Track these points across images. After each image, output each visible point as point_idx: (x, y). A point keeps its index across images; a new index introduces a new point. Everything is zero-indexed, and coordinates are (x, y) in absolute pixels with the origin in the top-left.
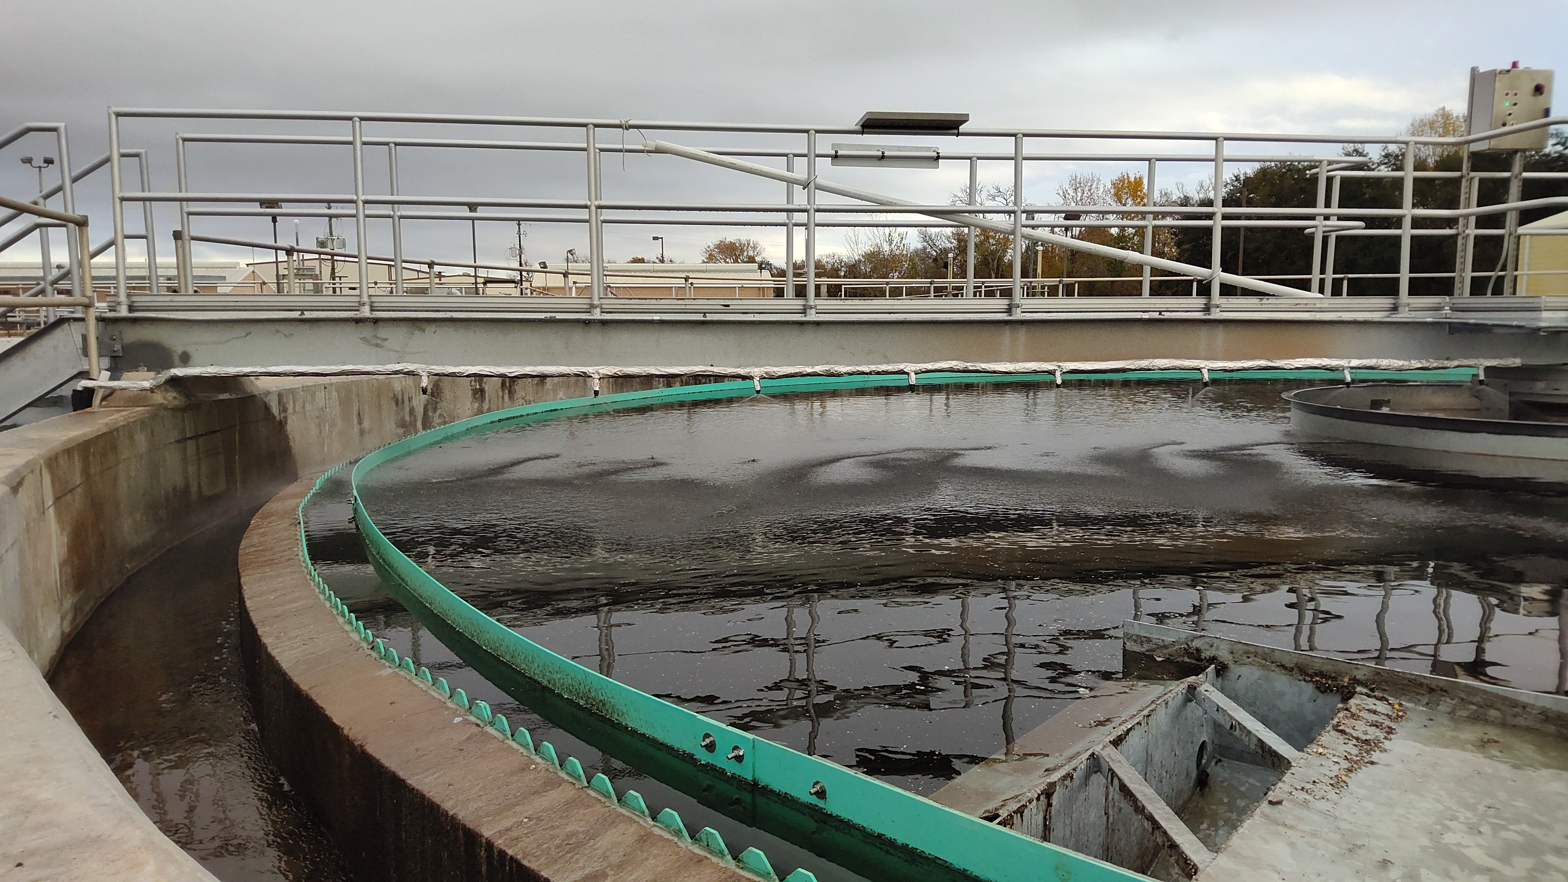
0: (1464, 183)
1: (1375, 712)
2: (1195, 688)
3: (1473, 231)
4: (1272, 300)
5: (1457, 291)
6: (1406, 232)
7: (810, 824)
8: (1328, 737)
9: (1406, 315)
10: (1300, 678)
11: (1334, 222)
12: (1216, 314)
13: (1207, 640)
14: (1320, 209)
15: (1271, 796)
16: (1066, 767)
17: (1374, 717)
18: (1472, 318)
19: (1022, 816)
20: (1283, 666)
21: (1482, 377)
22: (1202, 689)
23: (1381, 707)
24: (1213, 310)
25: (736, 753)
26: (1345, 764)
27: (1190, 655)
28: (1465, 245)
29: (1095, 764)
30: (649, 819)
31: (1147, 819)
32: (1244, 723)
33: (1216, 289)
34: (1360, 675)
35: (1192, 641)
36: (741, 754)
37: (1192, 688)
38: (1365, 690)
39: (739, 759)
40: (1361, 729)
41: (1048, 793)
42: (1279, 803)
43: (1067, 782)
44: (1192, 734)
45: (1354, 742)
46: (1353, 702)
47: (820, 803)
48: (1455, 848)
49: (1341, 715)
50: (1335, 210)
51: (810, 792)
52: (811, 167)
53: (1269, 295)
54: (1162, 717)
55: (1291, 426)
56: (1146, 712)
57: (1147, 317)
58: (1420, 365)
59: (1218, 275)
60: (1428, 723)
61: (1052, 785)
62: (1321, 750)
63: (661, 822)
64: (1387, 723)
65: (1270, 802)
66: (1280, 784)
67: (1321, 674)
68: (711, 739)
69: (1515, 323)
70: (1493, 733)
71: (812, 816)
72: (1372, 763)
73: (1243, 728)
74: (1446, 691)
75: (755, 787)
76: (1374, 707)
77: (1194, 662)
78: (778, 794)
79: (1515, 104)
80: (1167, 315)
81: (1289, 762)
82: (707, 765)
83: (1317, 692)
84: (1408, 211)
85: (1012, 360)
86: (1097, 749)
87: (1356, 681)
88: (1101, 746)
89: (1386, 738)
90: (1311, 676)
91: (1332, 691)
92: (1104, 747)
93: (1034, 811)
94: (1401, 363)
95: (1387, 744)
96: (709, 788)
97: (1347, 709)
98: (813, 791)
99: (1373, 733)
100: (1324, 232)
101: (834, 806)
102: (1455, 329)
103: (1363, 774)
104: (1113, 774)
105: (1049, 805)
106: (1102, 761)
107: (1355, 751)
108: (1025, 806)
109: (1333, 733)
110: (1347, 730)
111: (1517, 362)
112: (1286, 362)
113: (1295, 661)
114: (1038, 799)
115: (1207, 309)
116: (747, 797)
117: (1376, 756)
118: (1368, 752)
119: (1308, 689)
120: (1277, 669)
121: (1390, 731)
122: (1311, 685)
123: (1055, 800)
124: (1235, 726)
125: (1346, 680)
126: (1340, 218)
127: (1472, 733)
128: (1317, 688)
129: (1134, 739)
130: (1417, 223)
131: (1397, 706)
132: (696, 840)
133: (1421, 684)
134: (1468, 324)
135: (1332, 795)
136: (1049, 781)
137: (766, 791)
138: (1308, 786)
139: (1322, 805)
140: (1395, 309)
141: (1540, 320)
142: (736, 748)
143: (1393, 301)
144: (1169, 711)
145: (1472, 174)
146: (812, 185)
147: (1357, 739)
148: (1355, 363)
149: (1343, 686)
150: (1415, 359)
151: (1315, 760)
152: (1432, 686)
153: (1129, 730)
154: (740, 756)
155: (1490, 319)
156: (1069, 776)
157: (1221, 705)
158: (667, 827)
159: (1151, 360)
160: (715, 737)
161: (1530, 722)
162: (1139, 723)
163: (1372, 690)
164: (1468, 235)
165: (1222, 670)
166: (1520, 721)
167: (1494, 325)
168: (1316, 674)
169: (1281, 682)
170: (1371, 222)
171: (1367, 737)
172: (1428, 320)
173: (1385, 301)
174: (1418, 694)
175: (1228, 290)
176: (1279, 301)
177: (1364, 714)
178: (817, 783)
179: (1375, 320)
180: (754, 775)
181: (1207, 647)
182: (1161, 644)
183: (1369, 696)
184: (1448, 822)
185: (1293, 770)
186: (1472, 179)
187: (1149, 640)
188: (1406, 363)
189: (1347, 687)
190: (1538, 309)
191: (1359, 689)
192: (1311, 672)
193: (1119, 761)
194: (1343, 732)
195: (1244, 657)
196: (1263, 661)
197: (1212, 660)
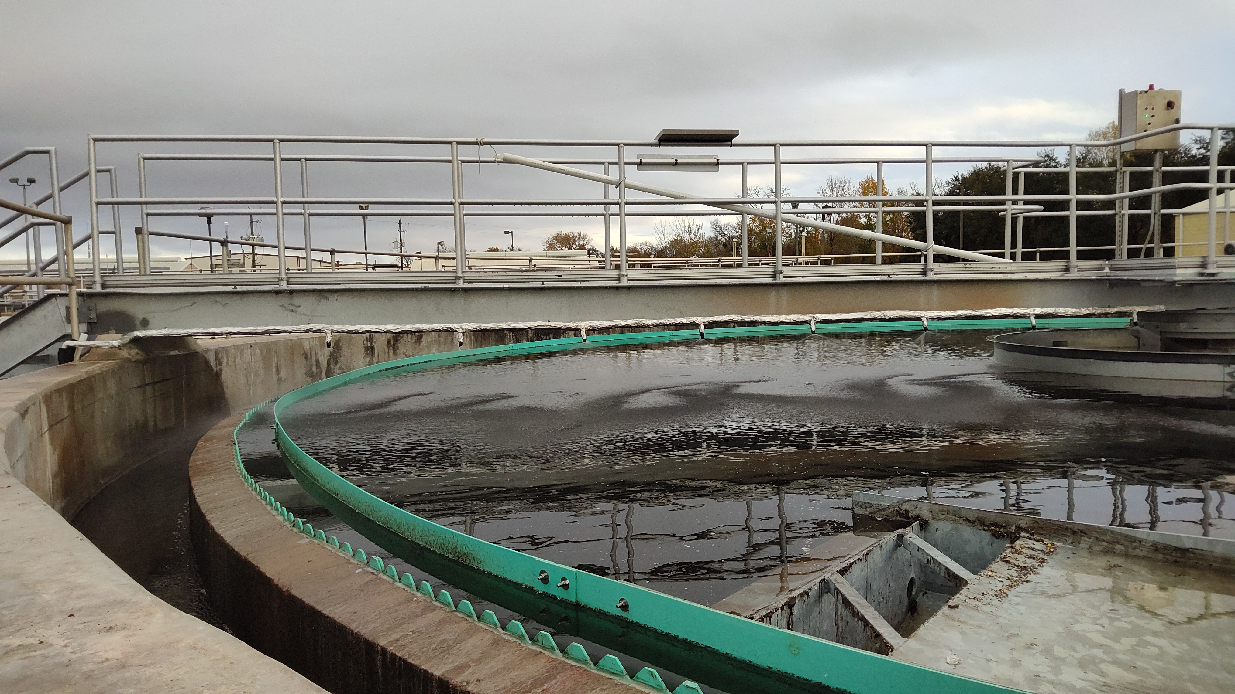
0: (1119, 176)
1: (1033, 549)
2: (904, 536)
3: (1127, 212)
4: (973, 265)
5: (1116, 256)
6: (1073, 213)
7: (618, 629)
8: (997, 566)
9: (1075, 274)
10: (981, 528)
11: (1021, 206)
12: (931, 276)
13: (913, 503)
14: (1009, 196)
15: (951, 603)
16: (804, 587)
17: (1032, 553)
18: (1126, 275)
19: (770, 620)
20: (968, 520)
21: (1137, 321)
22: (908, 537)
23: (1038, 546)
24: (929, 273)
25: (563, 582)
26: (1009, 583)
27: (901, 514)
28: (1122, 222)
29: (825, 585)
30: (500, 630)
32: (938, 559)
33: (930, 257)
34: (1023, 523)
35: (902, 506)
36: (567, 583)
37: (901, 537)
38: (1027, 535)
39: (566, 587)
40: (1021, 560)
41: (790, 605)
42: (957, 607)
43: (805, 598)
44: (902, 571)
45: (1016, 568)
46: (1017, 543)
47: (625, 615)
48: (1080, 633)
49: (1007, 551)
50: (1021, 197)
51: (617, 606)
52: (621, 172)
53: (971, 261)
54: (877, 556)
56: (865, 552)
57: (877, 279)
58: (1087, 312)
59: (931, 247)
60: (1070, 555)
61: (793, 600)
62: (990, 573)
63: (510, 631)
64: (1042, 556)
65: (950, 607)
66: (958, 595)
67: (996, 524)
68: (546, 574)
69: (1157, 279)
70: (1117, 561)
71: (618, 624)
72: (1027, 581)
73: (937, 562)
74: (1084, 533)
75: (578, 607)
76: (1033, 546)
77: (903, 519)
78: (594, 611)
79: (1153, 116)
80: (894, 278)
81: (966, 581)
82: (543, 593)
83: (994, 538)
84: (1073, 196)
85: (777, 313)
86: (827, 576)
87: (1020, 529)
88: (831, 574)
89: (1039, 566)
90: (989, 527)
91: (1003, 536)
92: (833, 575)
93: (780, 616)
94: (1073, 310)
95: (1040, 570)
97: (1012, 547)
98: (619, 605)
99: (1030, 562)
100: (1014, 214)
101: (635, 616)
102: (1114, 284)
103: (1022, 588)
104: (838, 592)
105: (792, 613)
106: (830, 584)
107: (1015, 574)
108: (772, 613)
109: (1001, 563)
110: (1011, 561)
111: (1162, 308)
112: (986, 311)
113: (977, 516)
114: (783, 608)
115: (924, 272)
116: (573, 615)
117: (1030, 577)
118: (1025, 575)
119: (986, 536)
120: (964, 522)
121: (1043, 561)
122: (989, 533)
123: (795, 611)
124: (931, 560)
125: (1013, 528)
126: (1026, 203)
127: (1103, 562)
128: (993, 535)
129: (855, 570)
130: (1081, 205)
131: (1049, 545)
132: (534, 641)
133: (1067, 528)
134: (1122, 280)
135: (996, 602)
136: (790, 596)
137: (586, 609)
138: (978, 596)
139: (988, 608)
140: (1066, 270)
141: (1175, 275)
142: (563, 579)
143: (1065, 264)
144: (884, 553)
145: (1124, 169)
146: (622, 185)
147: (1018, 566)
148: (1038, 311)
149: (1011, 533)
150: (1084, 307)
151: (985, 580)
152: (1074, 529)
153: (852, 564)
154: (566, 585)
155: (1139, 276)
156: (806, 594)
157: (921, 547)
158: (513, 634)
159: (883, 311)
160: (548, 572)
162: (860, 559)
163: (1032, 535)
164: (1124, 215)
165: (924, 525)
166: (1137, 552)
167: (1142, 280)
168: (992, 525)
169: (967, 531)
170: (1049, 206)
171: (1026, 565)
172: (1093, 278)
173: (1060, 265)
174: (1066, 536)
175: (939, 258)
176: (979, 266)
177: (1025, 551)
178: (622, 600)
179: (1053, 278)
180: (577, 598)
181: (914, 508)
182: (881, 508)
183: (1030, 539)
184: (1078, 617)
185: (968, 586)
186: (1124, 172)
187: (872, 505)
188: (1077, 311)
189: (1014, 533)
190: (1173, 268)
191: (1022, 534)
192: (988, 523)
193: (844, 584)
194: (1008, 562)
195: (940, 515)
196: (954, 517)
197: (917, 518)
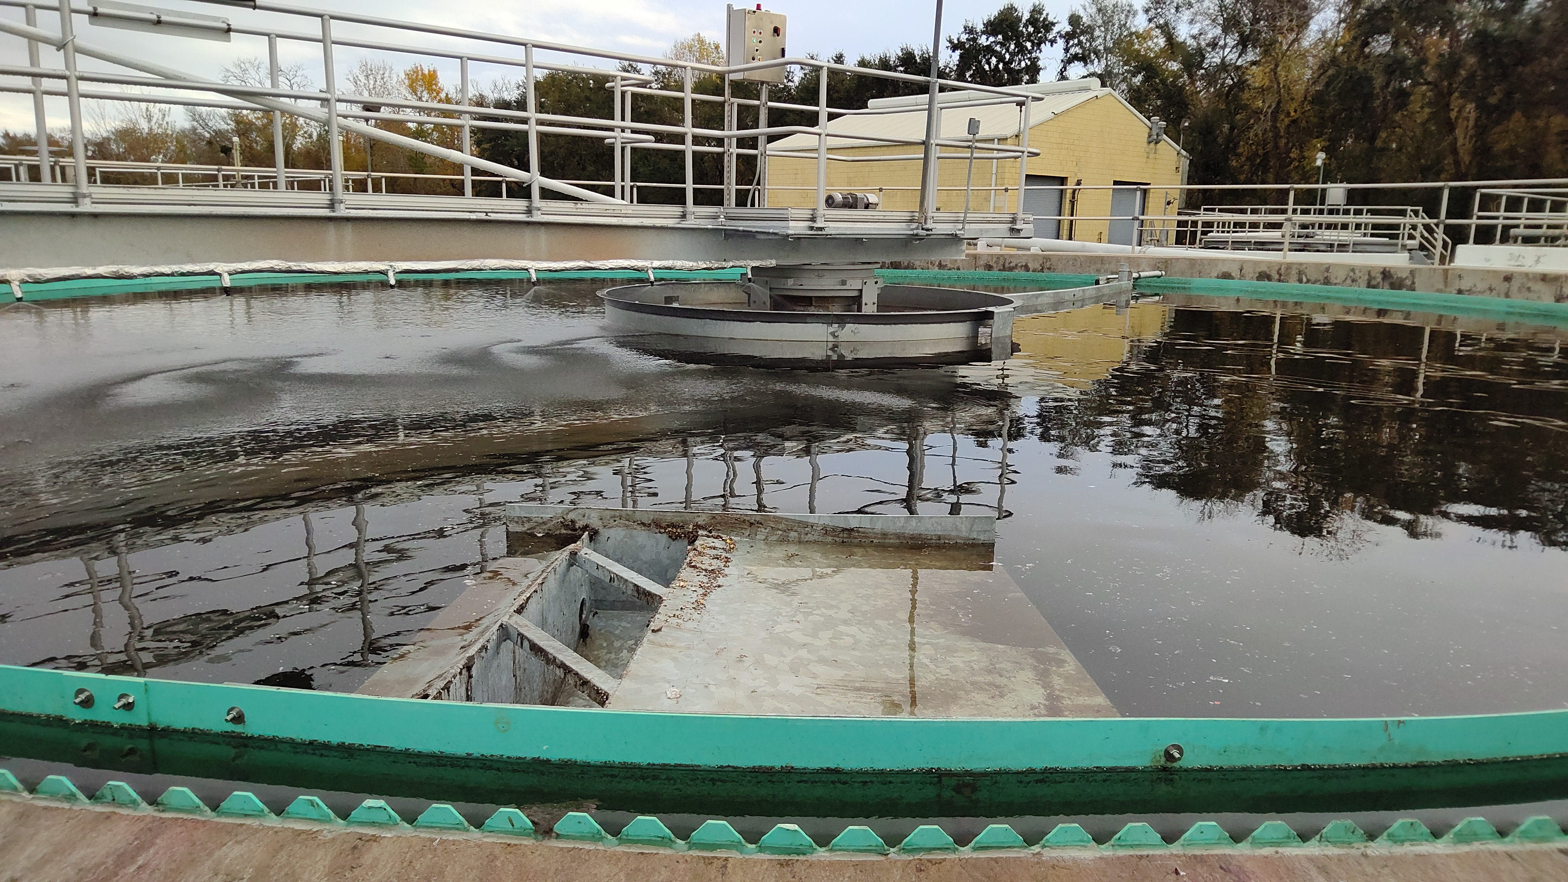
1: (714, 548)
2: (576, 553)
3: (735, 151)
4: (585, 205)
5: (726, 202)
6: (689, 148)
7: (227, 752)
8: (686, 573)
9: (693, 222)
10: (657, 531)
11: (628, 134)
12: (537, 217)
13: (580, 511)
14: (617, 122)
15: (653, 626)
16: (481, 640)
17: (715, 552)
18: (741, 226)
19: (448, 692)
20: (643, 524)
21: (750, 276)
22: (582, 552)
23: (718, 543)
24: (534, 212)
25: (123, 701)
26: (701, 591)
27: (566, 527)
28: (730, 161)
29: (504, 632)
30: (25, 794)
31: (559, 667)
32: (621, 575)
33: (536, 193)
34: (700, 521)
35: (567, 514)
36: (131, 700)
37: (573, 554)
38: (705, 533)
39: (129, 706)
40: (707, 562)
41: (468, 667)
42: (660, 630)
43: (483, 654)
44: (575, 594)
45: (704, 573)
46: (697, 543)
47: (238, 728)
48: (783, 635)
49: (691, 554)
50: (628, 123)
51: (226, 720)
53: (582, 200)
54: (552, 583)
55: (606, 322)
56: (539, 581)
57: (474, 217)
58: (705, 266)
59: (536, 179)
60: (749, 549)
61: (471, 659)
62: (682, 583)
63: (43, 793)
64: (724, 554)
65: (653, 631)
66: (657, 616)
67: (673, 525)
68: (87, 694)
69: (771, 231)
70: (793, 549)
71: (229, 744)
72: (719, 586)
73: (620, 578)
74: (761, 523)
75: (152, 731)
76: (713, 545)
77: (570, 532)
78: (184, 732)
79: (760, 42)
80: (493, 216)
81: (661, 598)
82: (85, 723)
83: (671, 540)
84: (688, 129)
85: (339, 259)
86: (505, 620)
87: (698, 527)
88: (508, 617)
89: (725, 566)
90: (665, 529)
91: (681, 537)
92: (511, 616)
93: (458, 685)
94: (691, 264)
95: (727, 571)
96: (90, 747)
97: (695, 549)
98: (229, 718)
99: (716, 564)
100: (622, 143)
101: (254, 727)
102: (730, 235)
103: (715, 595)
104: (522, 637)
105: (470, 677)
106: (510, 629)
107: (705, 580)
108: (450, 682)
109: (688, 569)
110: (698, 565)
111: (772, 263)
112: (601, 262)
113: (652, 517)
114: (461, 673)
115: (529, 212)
116: (143, 744)
117: (721, 580)
118: (714, 578)
119: (664, 538)
120: (638, 527)
121: (727, 560)
122: (665, 535)
123: (474, 672)
124: (614, 578)
125: (691, 526)
127: (779, 552)
128: (670, 537)
129: (532, 607)
131: (728, 541)
132: (96, 799)
133: (744, 521)
134: (738, 231)
135: (696, 616)
136: (468, 655)
137: (168, 733)
138: (678, 613)
139: (690, 625)
140: (684, 216)
141: (788, 228)
142: (122, 696)
143: (681, 209)
144: (557, 576)
145: (732, 100)
147: (706, 570)
148: (656, 264)
149: (689, 532)
150: (701, 261)
151: (679, 592)
152: (752, 521)
153: (528, 598)
154: (129, 703)
155: (754, 227)
156: (484, 648)
157: (600, 563)
158: (53, 796)
159: (482, 260)
160: (93, 690)
161: (816, 537)
162: (536, 591)
163: (710, 532)
164: (731, 154)
165: (594, 535)
166: (810, 537)
167: (757, 232)
168: (668, 526)
169: (642, 536)
171: (713, 568)
172: (709, 227)
173: (676, 209)
174: (742, 529)
175: (547, 194)
176: (591, 206)
177: (707, 551)
178: (232, 709)
179: (670, 226)
180: (150, 718)
181: (580, 517)
182: (541, 521)
183: (708, 537)
185: (665, 603)
186: (732, 103)
187: (529, 520)
188: (695, 264)
189: (692, 533)
190: (786, 220)
191: (700, 532)
192: (664, 525)
193: (526, 626)
194: (693, 567)
195: (611, 521)
196: (627, 522)
197: (585, 528)
